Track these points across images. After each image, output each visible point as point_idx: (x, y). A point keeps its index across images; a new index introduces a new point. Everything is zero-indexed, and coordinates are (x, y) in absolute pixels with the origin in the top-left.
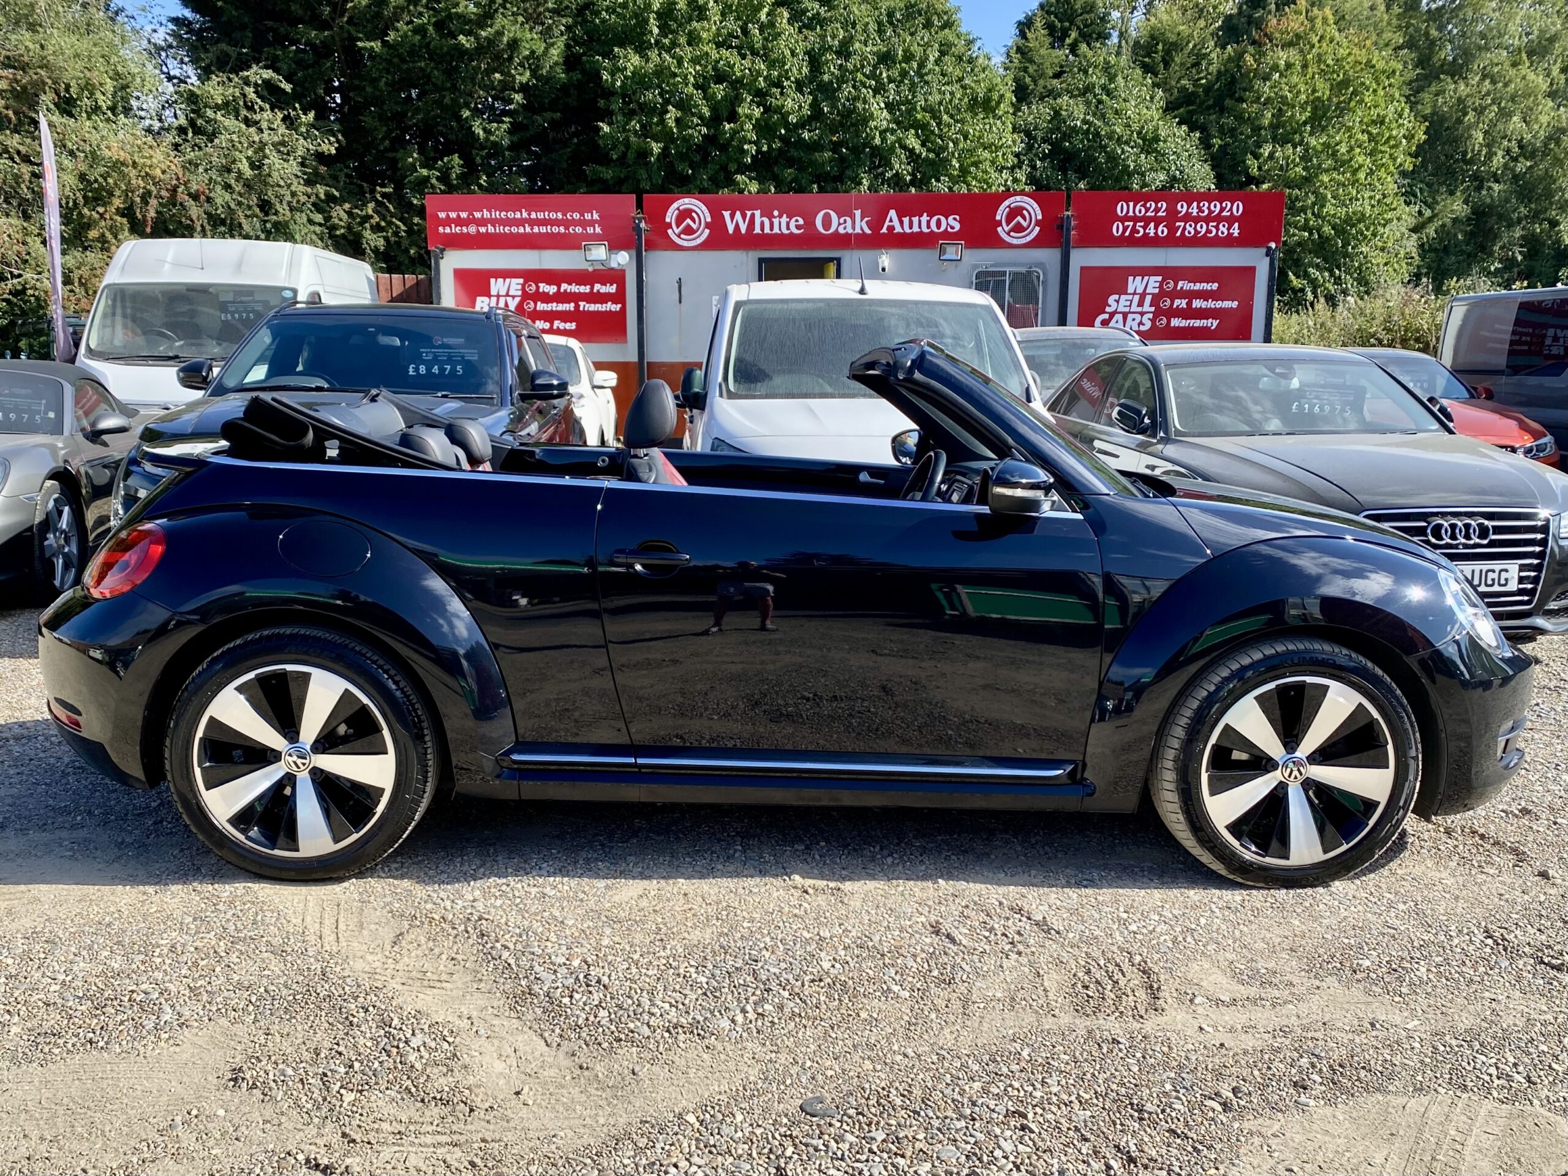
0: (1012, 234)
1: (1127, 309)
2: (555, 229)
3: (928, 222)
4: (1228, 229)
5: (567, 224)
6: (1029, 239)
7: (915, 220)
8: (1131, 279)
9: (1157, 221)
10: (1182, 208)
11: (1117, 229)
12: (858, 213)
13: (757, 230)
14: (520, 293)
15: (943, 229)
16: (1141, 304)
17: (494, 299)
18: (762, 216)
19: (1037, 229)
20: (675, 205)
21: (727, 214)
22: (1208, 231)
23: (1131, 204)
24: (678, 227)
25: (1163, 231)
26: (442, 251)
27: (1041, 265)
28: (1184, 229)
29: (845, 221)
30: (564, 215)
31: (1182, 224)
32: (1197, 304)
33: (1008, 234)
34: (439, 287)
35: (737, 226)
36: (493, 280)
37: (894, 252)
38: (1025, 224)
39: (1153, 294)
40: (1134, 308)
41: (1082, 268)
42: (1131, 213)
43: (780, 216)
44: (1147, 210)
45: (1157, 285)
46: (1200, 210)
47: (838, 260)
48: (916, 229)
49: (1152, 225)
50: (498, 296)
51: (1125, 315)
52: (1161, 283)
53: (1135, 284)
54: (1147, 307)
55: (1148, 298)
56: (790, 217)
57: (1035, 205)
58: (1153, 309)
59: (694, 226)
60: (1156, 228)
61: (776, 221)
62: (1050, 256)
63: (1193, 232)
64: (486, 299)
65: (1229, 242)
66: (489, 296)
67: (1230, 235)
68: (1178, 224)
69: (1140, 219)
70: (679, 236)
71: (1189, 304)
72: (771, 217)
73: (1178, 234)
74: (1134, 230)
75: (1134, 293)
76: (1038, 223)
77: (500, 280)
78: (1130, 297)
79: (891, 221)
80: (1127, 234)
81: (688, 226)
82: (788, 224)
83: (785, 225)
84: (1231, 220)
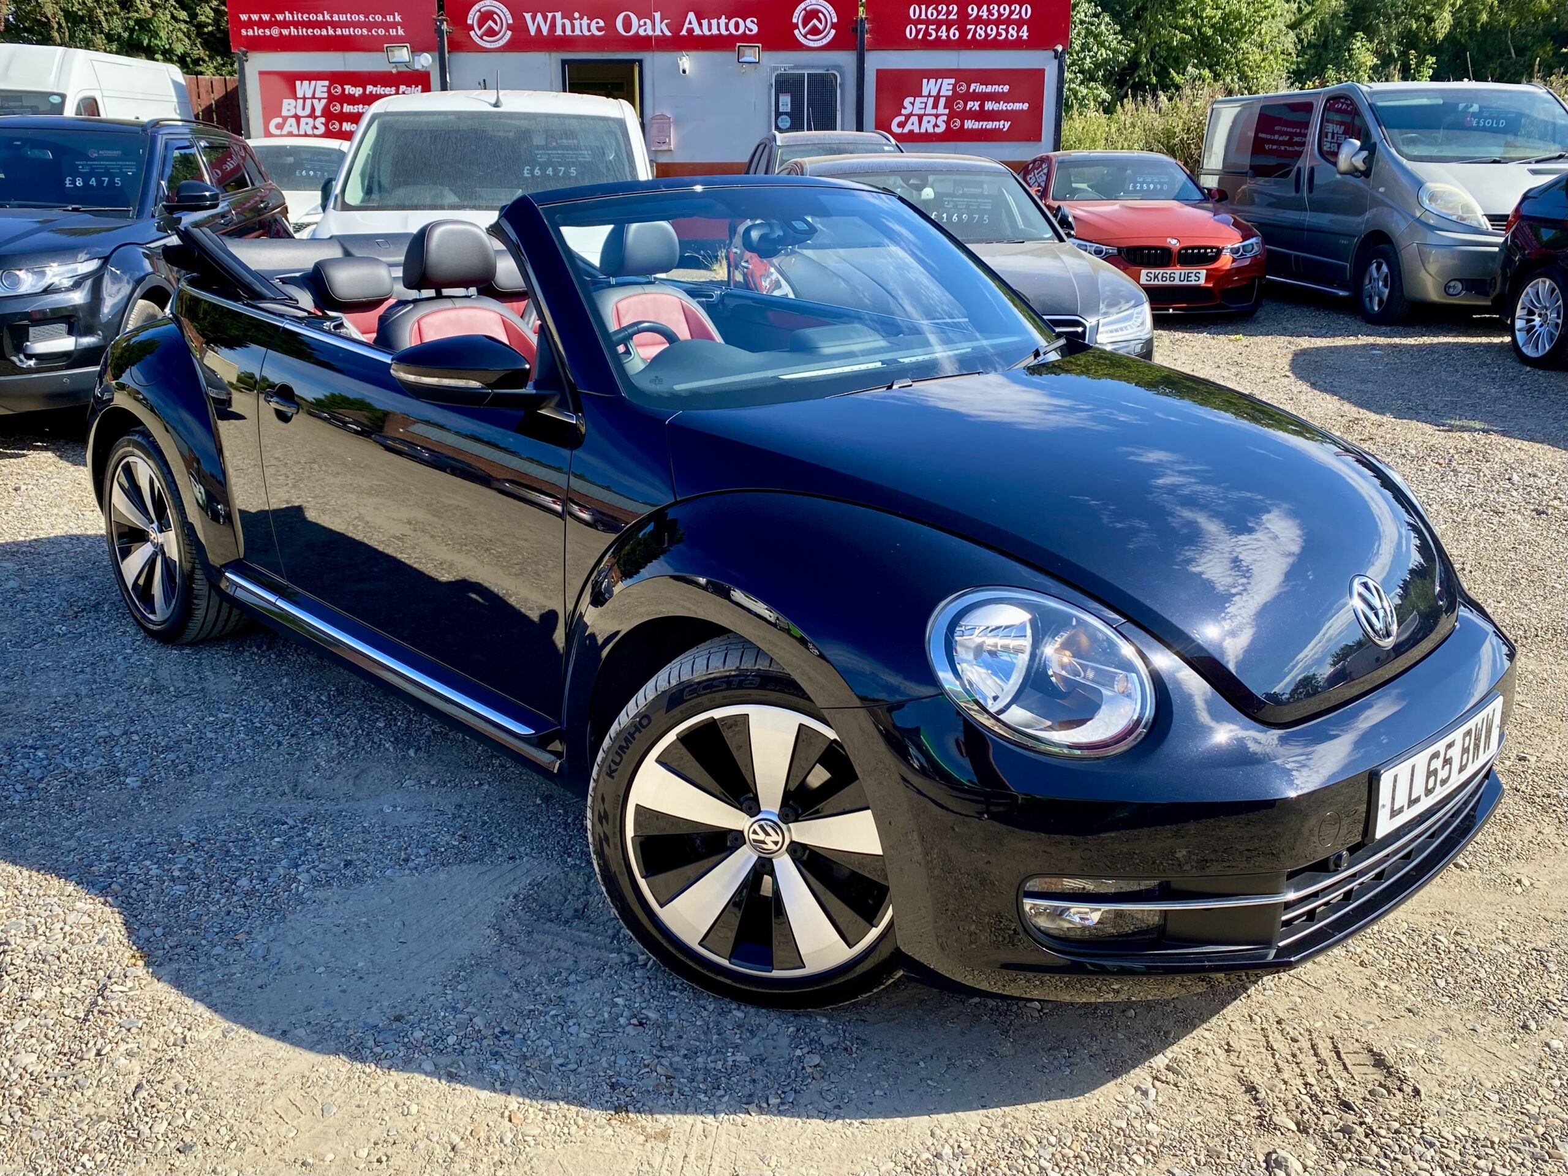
0: (809, 36)
1: (922, 112)
2: (358, 32)
3: (727, 25)
4: (1018, 32)
5: (369, 26)
6: (825, 41)
7: (714, 22)
8: (925, 81)
9: (949, 24)
10: (973, 11)
11: (910, 32)
12: (657, 15)
13: (559, 32)
14: (326, 95)
15: (741, 31)
16: (935, 106)
17: (300, 102)
18: (563, 18)
19: (833, 32)
20: (476, 7)
21: (528, 16)
22: (999, 34)
23: (923, 7)
24: (480, 28)
25: (954, 34)
26: (245, 54)
27: (838, 67)
28: (975, 31)
29: (645, 24)
30: (367, 17)
31: (973, 27)
32: (989, 106)
33: (805, 36)
34: (245, 90)
35: (539, 29)
36: (298, 83)
37: (694, 54)
38: (821, 27)
39: (947, 97)
40: (929, 110)
41: (878, 71)
42: (923, 17)
43: (581, 18)
44: (939, 13)
45: (951, 87)
46: (990, 13)
47: (640, 62)
48: (715, 31)
49: (944, 27)
50: (304, 98)
51: (920, 118)
52: (954, 86)
53: (929, 87)
54: (941, 109)
55: (942, 101)
56: (591, 19)
57: (830, 8)
58: (947, 111)
59: (497, 28)
60: (948, 31)
61: (577, 23)
62: (845, 59)
63: (983, 35)
64: (292, 102)
65: (1017, 44)
66: (296, 98)
67: (1019, 38)
68: (969, 27)
69: (933, 22)
70: (481, 38)
71: (982, 106)
72: (572, 19)
73: (969, 37)
74: (927, 33)
75: (929, 96)
76: (833, 26)
77: (306, 83)
78: (925, 100)
79: (690, 23)
80: (920, 37)
81: (490, 27)
82: (589, 26)
83: (585, 27)
84: (1020, 23)
